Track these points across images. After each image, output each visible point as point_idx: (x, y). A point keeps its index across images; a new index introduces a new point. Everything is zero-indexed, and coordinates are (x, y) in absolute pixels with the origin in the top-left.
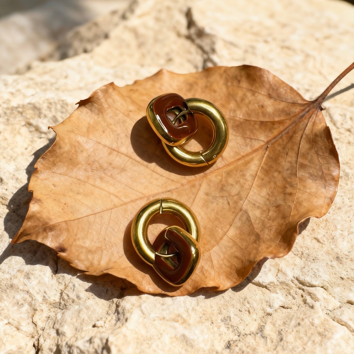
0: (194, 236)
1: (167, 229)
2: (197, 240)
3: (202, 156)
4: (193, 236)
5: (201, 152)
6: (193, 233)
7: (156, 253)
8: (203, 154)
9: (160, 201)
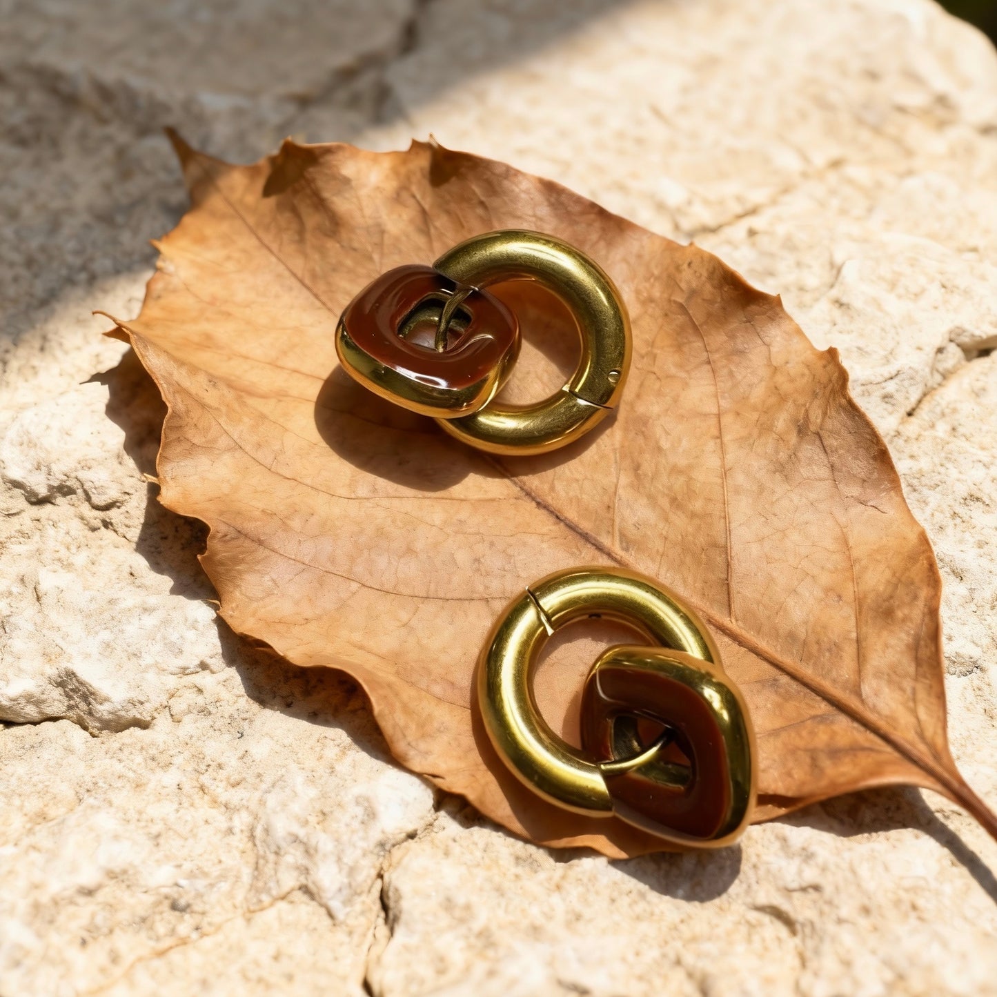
0: (693, 650)
1: (594, 672)
2: (709, 657)
3: (577, 396)
4: (693, 653)
5: (566, 388)
6: (684, 642)
7: (603, 767)
8: (577, 390)
9: (529, 597)
